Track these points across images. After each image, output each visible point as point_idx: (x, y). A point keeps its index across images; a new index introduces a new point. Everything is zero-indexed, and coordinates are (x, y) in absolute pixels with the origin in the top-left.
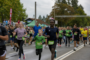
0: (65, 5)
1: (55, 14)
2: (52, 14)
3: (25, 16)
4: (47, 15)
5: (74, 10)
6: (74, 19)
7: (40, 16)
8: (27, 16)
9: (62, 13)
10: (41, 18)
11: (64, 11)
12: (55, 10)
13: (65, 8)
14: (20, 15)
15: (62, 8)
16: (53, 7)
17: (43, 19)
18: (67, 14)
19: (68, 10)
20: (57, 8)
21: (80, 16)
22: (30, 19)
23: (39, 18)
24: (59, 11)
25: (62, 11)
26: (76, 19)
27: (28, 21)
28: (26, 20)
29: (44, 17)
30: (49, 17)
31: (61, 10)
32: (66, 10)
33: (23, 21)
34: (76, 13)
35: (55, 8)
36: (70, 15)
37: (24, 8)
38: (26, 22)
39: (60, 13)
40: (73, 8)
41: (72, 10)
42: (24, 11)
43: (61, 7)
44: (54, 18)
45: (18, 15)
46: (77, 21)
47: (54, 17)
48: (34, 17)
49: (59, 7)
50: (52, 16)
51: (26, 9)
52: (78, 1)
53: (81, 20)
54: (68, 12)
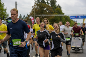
0: (44, 4)
1: (35, 13)
2: (32, 14)
3: (6, 15)
4: (27, 14)
5: (52, 9)
6: (52, 18)
7: (21, 15)
8: (8, 15)
9: (41, 12)
10: (22, 17)
11: (43, 10)
12: (35, 9)
13: (44, 8)
14: (1, 14)
15: (41, 7)
16: (32, 7)
17: (23, 18)
18: (47, 14)
19: (47, 10)
20: (37, 8)
21: (58, 15)
22: (10, 18)
24: (39, 11)
25: (42, 11)
26: (54, 18)
27: (9, 20)
29: (24, 16)
30: (29, 16)
31: (40, 10)
33: (4, 20)
34: (55, 12)
35: (35, 7)
36: (49, 14)
37: (4, 7)
38: (7, 20)
39: (40, 12)
40: (52, 8)
41: (50, 9)
42: (5, 10)
43: (40, 7)
44: (34, 17)
46: (55, 20)
47: (34, 16)
49: (38, 7)
50: (31, 15)
51: (7, 8)
52: (56, 2)
53: (60, 19)
54: (47, 11)
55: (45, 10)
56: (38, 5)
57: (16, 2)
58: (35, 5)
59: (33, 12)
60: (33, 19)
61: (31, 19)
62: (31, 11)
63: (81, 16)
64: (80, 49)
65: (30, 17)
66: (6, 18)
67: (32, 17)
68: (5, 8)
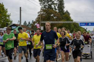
0: (51, 10)
1: (41, 20)
2: (38, 20)
3: (9, 22)
4: (33, 21)
5: (60, 15)
6: (60, 25)
7: (25, 21)
8: (11, 22)
10: (26, 24)
11: (50, 17)
12: (41, 15)
13: (51, 14)
14: (4, 21)
15: (48, 13)
16: (38, 13)
17: (28, 25)
18: (54, 20)
19: (54, 16)
20: (43, 14)
21: (67, 22)
22: (14, 25)
23: (24, 24)
25: (48, 17)
26: (62, 25)
27: (12, 27)
28: (11, 26)
29: (29, 23)
30: (34, 23)
31: (46, 16)
32: (52, 15)
34: (62, 19)
35: (41, 13)
36: (56, 21)
39: (46, 19)
40: (59, 14)
41: (58, 16)
42: (9, 16)
43: (46, 13)
44: (40, 24)
45: (2, 20)
47: (40, 22)
48: (19, 23)
49: (45, 13)
50: (37, 22)
51: (10, 14)
52: (64, 7)
53: (68, 26)
54: (55, 18)
55: (52, 16)
56: (44, 11)
57: (20, 8)
58: (41, 11)
59: (39, 19)
60: (38, 26)
61: (36, 26)
62: (37, 17)
63: (91, 23)
64: (89, 55)
65: (36, 24)
66: (10, 25)
67: (38, 23)
68: (9, 14)
